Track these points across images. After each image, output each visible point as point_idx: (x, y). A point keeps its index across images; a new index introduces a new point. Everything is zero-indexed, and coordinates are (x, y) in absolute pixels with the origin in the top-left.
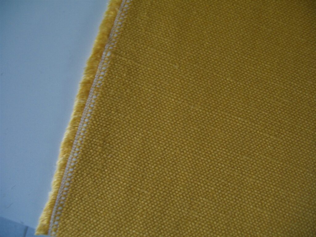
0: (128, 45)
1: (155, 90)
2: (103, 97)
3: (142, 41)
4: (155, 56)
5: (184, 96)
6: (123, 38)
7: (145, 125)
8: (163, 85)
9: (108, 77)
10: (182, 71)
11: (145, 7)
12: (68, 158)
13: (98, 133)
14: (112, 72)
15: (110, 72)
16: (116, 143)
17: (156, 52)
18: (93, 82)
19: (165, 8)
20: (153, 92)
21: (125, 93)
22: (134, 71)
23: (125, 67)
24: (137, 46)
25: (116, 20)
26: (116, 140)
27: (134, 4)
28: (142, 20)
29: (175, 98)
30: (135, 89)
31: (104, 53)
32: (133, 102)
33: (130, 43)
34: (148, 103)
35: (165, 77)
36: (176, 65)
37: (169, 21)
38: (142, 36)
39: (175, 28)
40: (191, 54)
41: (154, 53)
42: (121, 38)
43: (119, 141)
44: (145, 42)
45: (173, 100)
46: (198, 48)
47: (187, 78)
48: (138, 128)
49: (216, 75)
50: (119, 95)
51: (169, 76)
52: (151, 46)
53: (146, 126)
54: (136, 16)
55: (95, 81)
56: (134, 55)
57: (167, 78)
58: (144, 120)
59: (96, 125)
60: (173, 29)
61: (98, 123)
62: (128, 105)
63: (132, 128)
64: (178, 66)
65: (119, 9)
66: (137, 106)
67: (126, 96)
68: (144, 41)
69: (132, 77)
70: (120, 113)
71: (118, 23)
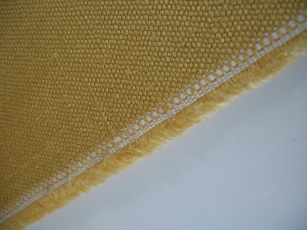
0: (89, 130)
1: (97, 46)
2: (164, 91)
3: (71, 121)
4: (70, 89)
5: (72, 12)
6: (88, 144)
7: (141, 10)
8: (85, 46)
9: (139, 111)
10: (53, 46)
11: (43, 156)
12: (283, 45)
13: (209, 46)
14: (130, 114)
15: (133, 116)
16: (196, 13)
17: (64, 93)
18: (163, 122)
19: (25, 136)
20: (101, 46)
21: (135, 72)
22: (105, 92)
23: (110, 105)
24: (81, 120)
25: (80, 171)
26: (194, 19)
27: (51, 171)
28: (55, 145)
29: (82, 18)
30: (119, 67)
31: (122, 146)
32: (134, 53)
33: (85, 130)
34: (117, 37)
35: (75, 54)
36: (55, 59)
37: (29, 118)
38: (67, 127)
39: (29, 103)
40: (32, 58)
41: (68, 94)
42: (91, 146)
43: (191, 13)
44: (68, 116)
45: (86, 17)
46: (21, 60)
47: (53, 32)
48: (153, 12)
49: (24, 12)
50: (143, 76)
51: (71, 51)
52: (65, 106)
53: (141, 7)
54: (58, 156)
55: (159, 121)
56: (91, 112)
57: (75, 50)
58: (137, 17)
59: (204, 60)
60: (31, 105)
61: (199, 60)
62: (142, 53)
63: (160, 17)
64: (53, 54)
65: (68, 182)
66: (133, 43)
67: (137, 67)
68: (69, 119)
69: (112, 85)
70: (160, 51)
71: (82, 167)
